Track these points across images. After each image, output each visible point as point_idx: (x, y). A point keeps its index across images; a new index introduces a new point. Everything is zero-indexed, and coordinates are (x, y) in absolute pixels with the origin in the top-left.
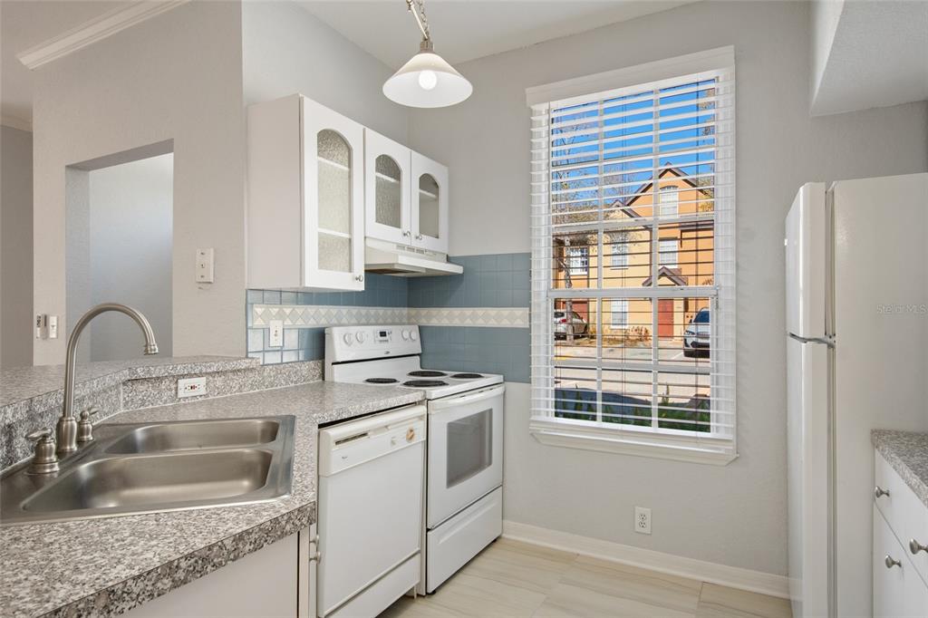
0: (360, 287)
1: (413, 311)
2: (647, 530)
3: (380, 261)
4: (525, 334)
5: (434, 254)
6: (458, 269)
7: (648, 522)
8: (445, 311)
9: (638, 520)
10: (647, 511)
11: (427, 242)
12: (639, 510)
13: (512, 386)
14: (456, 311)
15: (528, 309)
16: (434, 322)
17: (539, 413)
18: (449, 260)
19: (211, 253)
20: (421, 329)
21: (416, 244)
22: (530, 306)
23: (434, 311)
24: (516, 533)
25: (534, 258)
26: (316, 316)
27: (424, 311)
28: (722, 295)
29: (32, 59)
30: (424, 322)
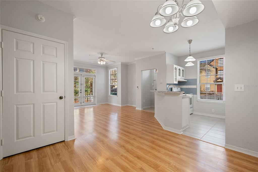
0: (177, 83)
1: (179, 86)
2: (214, 112)
3: (179, 80)
4: (196, 89)
5: (183, 79)
6: (187, 81)
7: (214, 111)
8: (184, 86)
9: (212, 111)
10: (214, 110)
11: (183, 78)
12: (213, 110)
13: (194, 95)
14: (186, 86)
15: (196, 86)
16: (182, 87)
17: (198, 98)
18: (185, 80)
19: (162, 80)
20: (181, 88)
21: (182, 78)
22: (197, 85)
23: (182, 86)
24: (194, 113)
25: (197, 79)
26: (171, 87)
27: (181, 86)
28: (224, 84)
29: (136, 59)
30: (181, 87)
